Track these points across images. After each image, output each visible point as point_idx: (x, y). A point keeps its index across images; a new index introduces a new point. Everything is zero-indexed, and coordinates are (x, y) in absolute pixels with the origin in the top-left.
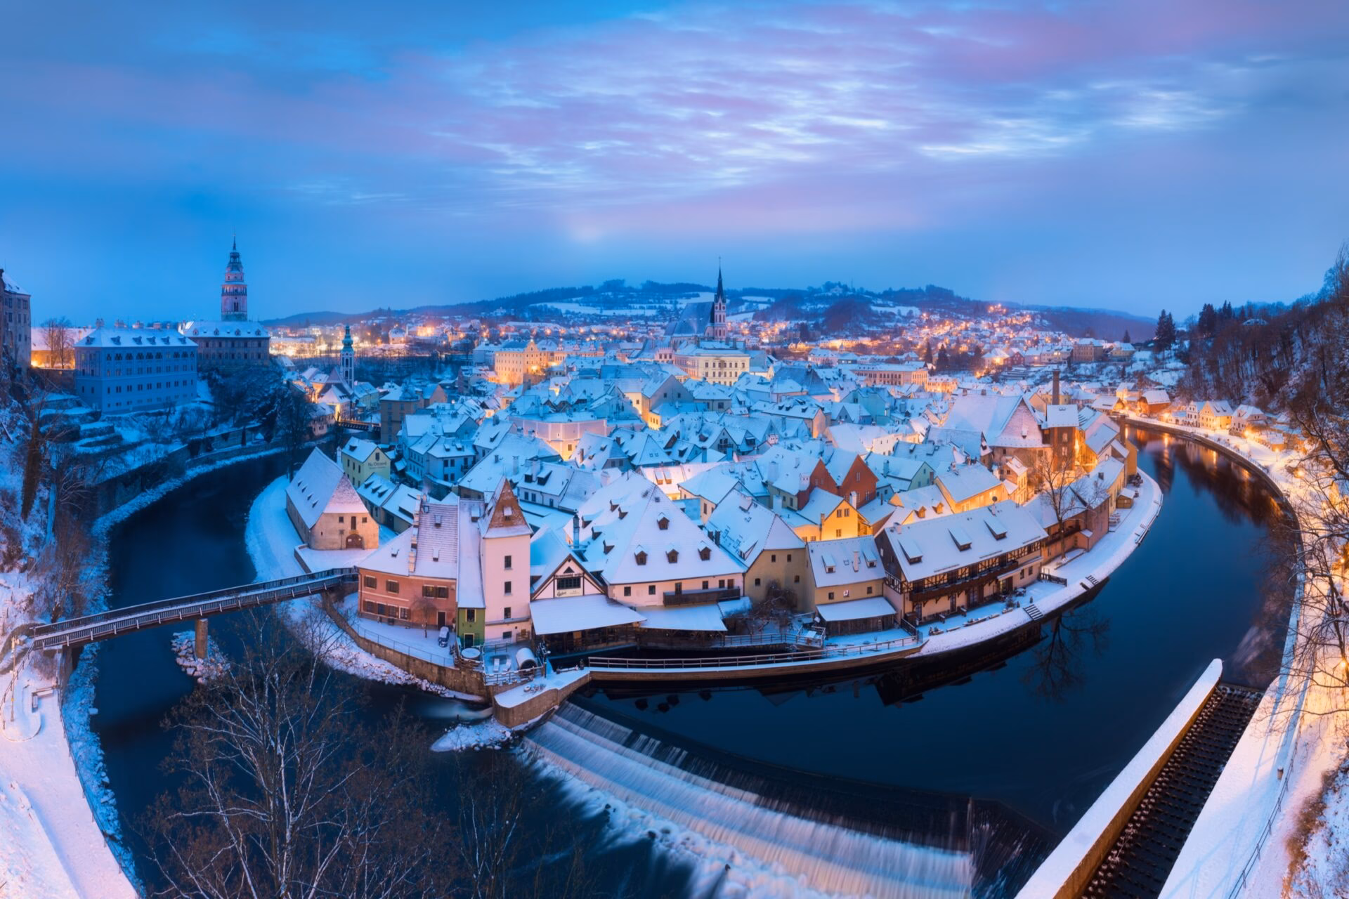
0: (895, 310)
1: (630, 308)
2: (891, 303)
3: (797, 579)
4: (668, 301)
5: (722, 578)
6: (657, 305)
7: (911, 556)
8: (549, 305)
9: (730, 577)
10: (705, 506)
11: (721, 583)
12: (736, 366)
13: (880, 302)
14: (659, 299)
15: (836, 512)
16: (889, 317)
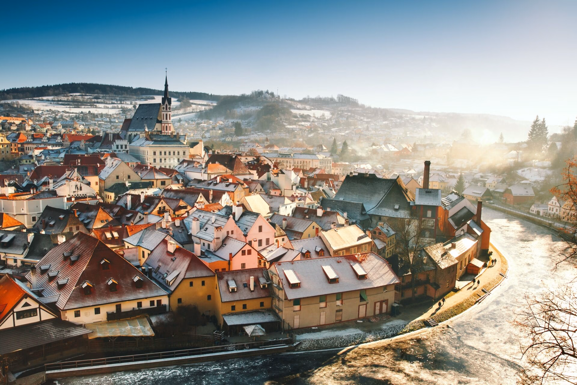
0: (311, 113)
1: (96, 107)
2: (308, 107)
3: (209, 297)
4: (129, 102)
5: (152, 299)
6: (120, 106)
7: (292, 282)
8: (21, 102)
9: (159, 298)
10: (143, 252)
11: (152, 303)
12: (179, 154)
13: (299, 106)
14: (121, 100)
15: (241, 252)
16: (305, 118)
